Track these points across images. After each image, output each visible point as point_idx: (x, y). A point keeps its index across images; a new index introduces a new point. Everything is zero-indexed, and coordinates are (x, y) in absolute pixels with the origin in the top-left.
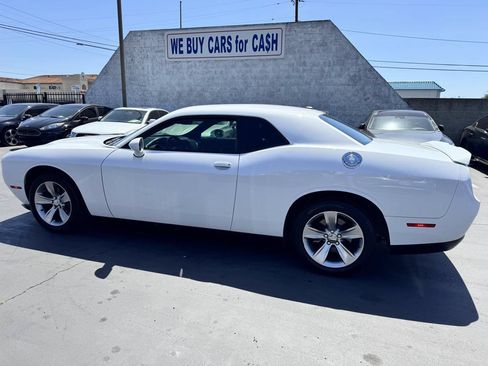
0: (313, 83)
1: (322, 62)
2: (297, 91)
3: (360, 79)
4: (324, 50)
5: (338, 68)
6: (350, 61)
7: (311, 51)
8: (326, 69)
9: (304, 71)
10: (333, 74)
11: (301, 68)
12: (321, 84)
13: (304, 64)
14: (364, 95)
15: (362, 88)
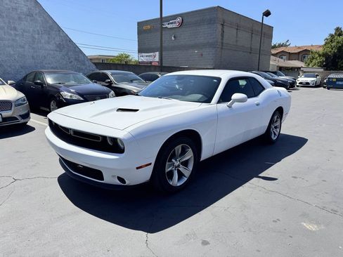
0: (27, 47)
1: (31, 29)
2: (12, 53)
3: (64, 47)
4: (31, 20)
5: (46, 37)
6: (54, 32)
7: (19, 18)
8: (36, 36)
9: (16, 35)
10: (43, 41)
11: (12, 32)
12: (33, 48)
13: (15, 29)
14: (69, 59)
15: (67, 54)
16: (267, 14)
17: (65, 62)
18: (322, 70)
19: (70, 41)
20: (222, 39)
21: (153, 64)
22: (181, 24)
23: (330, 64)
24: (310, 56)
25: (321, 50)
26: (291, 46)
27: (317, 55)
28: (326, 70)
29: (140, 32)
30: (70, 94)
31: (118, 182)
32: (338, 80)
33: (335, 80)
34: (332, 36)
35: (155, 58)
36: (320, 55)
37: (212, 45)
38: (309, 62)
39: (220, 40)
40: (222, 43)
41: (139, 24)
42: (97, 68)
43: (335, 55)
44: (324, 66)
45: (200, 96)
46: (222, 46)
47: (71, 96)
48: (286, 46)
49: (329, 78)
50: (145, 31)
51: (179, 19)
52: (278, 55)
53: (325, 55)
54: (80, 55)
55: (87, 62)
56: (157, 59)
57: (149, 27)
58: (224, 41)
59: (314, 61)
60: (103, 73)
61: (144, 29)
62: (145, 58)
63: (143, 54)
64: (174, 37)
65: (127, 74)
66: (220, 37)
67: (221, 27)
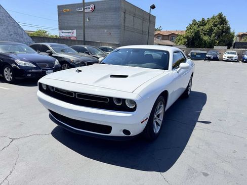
14: (9, 32)
15: (7, 28)
16: (153, 7)
17: (5, 35)
18: (185, 47)
19: (10, 17)
20: (124, 23)
21: (72, 39)
22: (94, 10)
23: (190, 43)
24: (178, 38)
25: (184, 34)
26: (162, 30)
27: (182, 38)
28: (188, 47)
29: (60, 14)
30: (24, 62)
31: (123, 135)
32: (197, 54)
33: (195, 54)
34: (191, 25)
35: (73, 34)
36: (184, 38)
37: (118, 27)
38: (177, 41)
39: (123, 24)
40: (125, 26)
41: (59, 7)
42: (33, 40)
43: (193, 37)
44: (187, 45)
45: (155, 64)
46: (125, 28)
47: (25, 64)
48: (159, 30)
49: (192, 53)
50: (65, 13)
51: (92, 6)
52: (156, 36)
53: (187, 37)
54: (19, 30)
55: (24, 35)
56: (75, 35)
57: (67, 10)
58: (126, 25)
59: (180, 41)
60: (42, 45)
61: (64, 12)
62: (65, 34)
63: (63, 31)
64: (89, 19)
65: (61, 46)
66: (123, 21)
67: (123, 14)
